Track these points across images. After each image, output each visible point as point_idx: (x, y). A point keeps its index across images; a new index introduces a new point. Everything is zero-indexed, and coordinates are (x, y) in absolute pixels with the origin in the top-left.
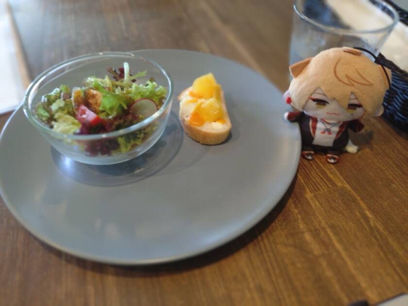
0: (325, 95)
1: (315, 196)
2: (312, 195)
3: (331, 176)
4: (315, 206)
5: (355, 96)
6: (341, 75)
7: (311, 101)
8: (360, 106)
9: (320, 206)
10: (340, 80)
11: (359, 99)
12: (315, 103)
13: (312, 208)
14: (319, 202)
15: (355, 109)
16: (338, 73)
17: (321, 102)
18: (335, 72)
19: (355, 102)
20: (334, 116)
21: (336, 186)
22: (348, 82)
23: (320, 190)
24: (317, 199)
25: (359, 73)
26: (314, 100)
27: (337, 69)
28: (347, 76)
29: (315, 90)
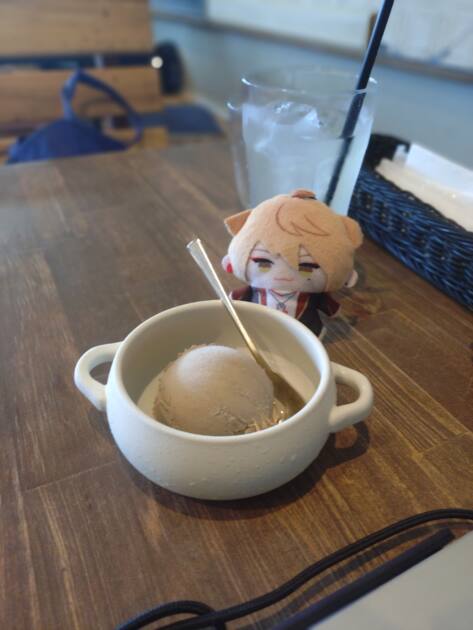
0: (267, 251)
1: (426, 456)
2: (421, 455)
3: (441, 420)
4: (431, 472)
5: (307, 251)
6: (284, 221)
7: (252, 263)
8: (316, 266)
9: (438, 472)
10: (284, 230)
11: (313, 254)
12: (257, 264)
13: (427, 476)
14: (435, 465)
15: (311, 271)
16: (281, 220)
17: (264, 262)
18: (277, 219)
19: (308, 260)
20: (285, 283)
21: (453, 435)
22: (294, 232)
23: (430, 446)
24: (430, 460)
25: (308, 220)
26: (256, 260)
27: (280, 216)
28: (293, 224)
29: (255, 245)
